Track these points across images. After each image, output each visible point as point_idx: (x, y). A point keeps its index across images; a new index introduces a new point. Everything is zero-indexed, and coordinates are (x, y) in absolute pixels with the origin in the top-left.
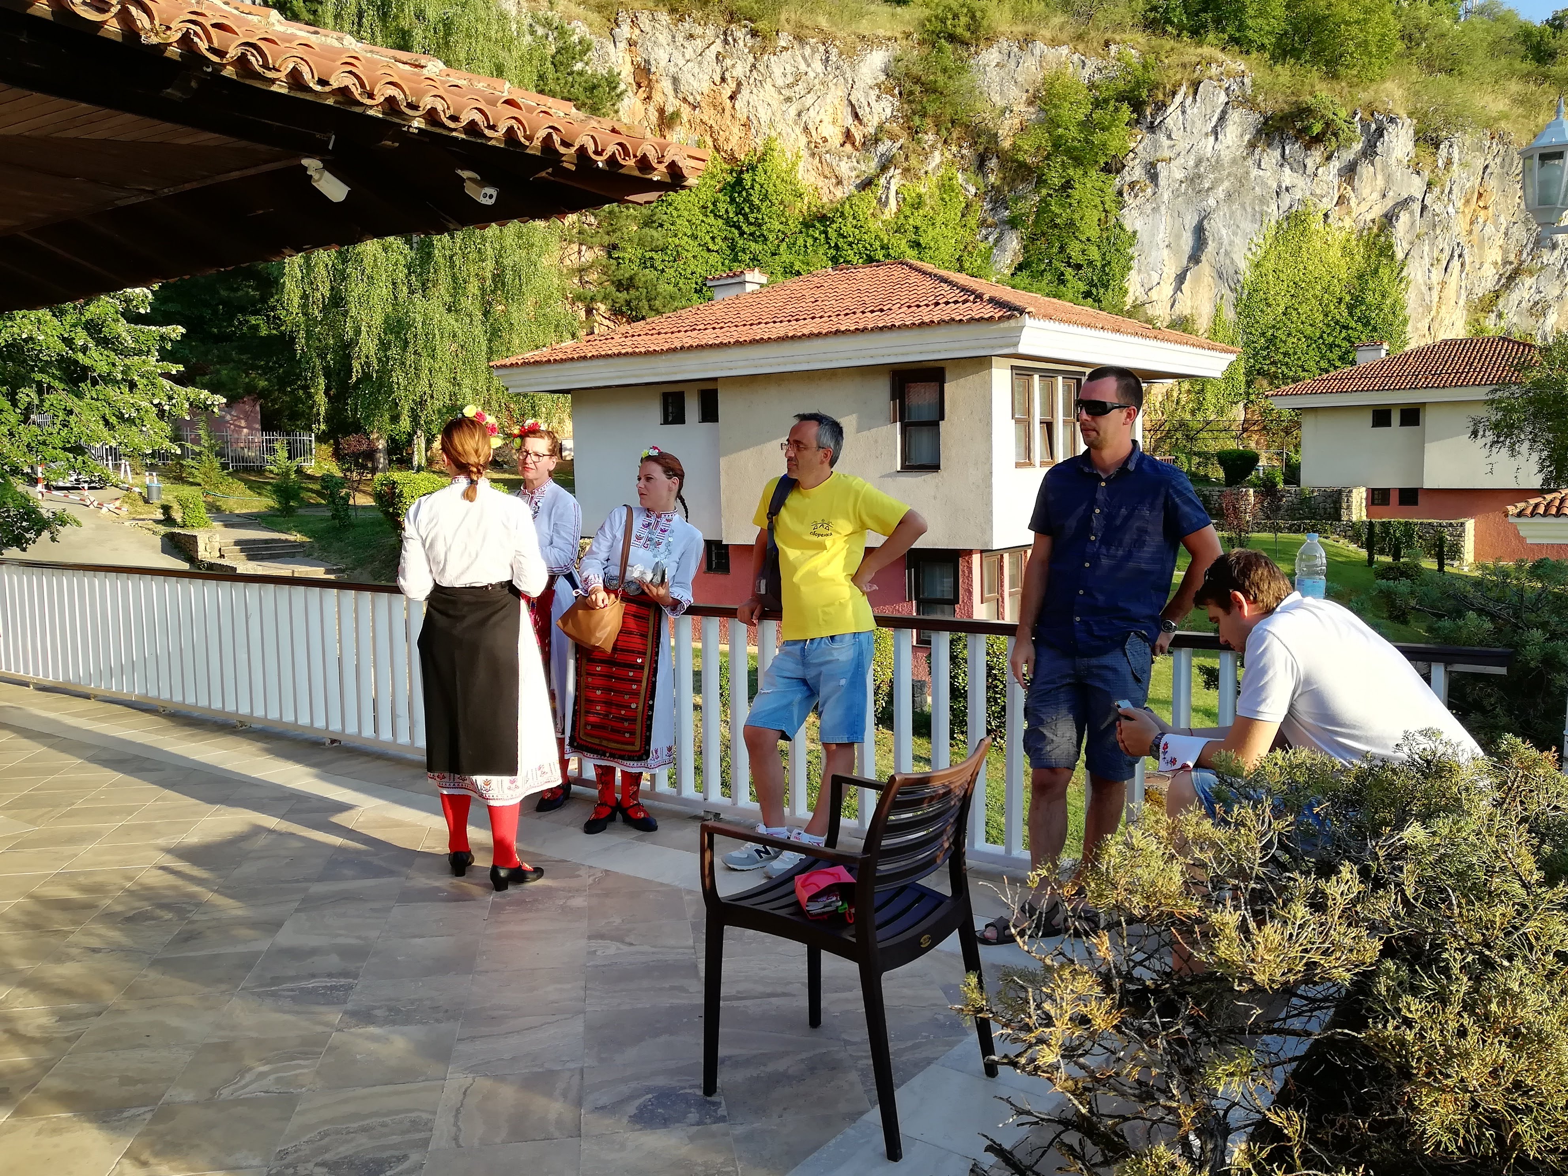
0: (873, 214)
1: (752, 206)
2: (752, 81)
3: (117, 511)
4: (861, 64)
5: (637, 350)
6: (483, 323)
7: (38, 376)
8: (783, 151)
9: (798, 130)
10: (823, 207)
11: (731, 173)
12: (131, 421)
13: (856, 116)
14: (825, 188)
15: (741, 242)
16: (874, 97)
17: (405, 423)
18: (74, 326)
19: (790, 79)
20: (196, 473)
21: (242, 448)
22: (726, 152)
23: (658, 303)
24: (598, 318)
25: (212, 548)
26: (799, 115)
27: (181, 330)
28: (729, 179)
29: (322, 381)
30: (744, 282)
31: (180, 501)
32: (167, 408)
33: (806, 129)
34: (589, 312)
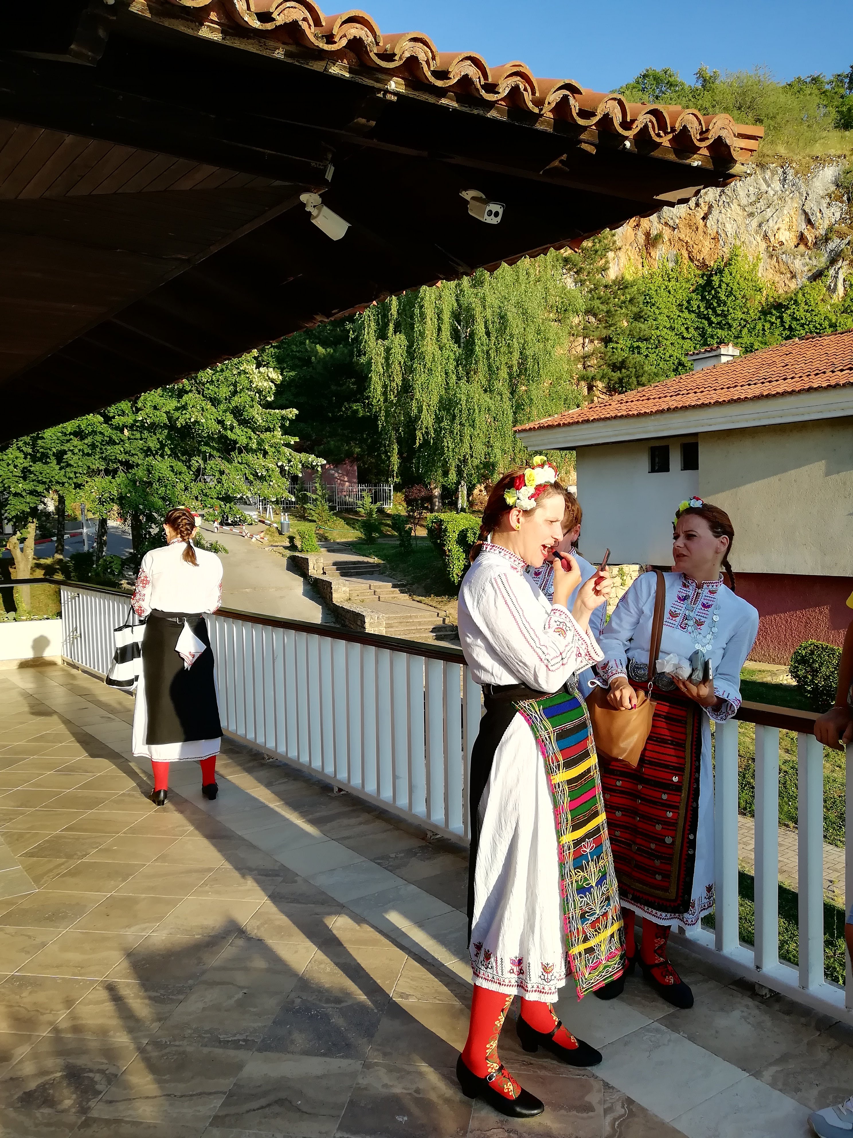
0: (822, 300)
1: (720, 302)
2: (721, 203)
3: (261, 540)
4: (815, 179)
5: (631, 413)
6: (510, 399)
7: (204, 448)
8: (746, 257)
9: (759, 238)
10: (779, 297)
11: (702, 277)
12: (262, 478)
13: (809, 222)
14: (781, 282)
15: (710, 330)
16: (825, 205)
17: (453, 476)
18: (225, 411)
19: (753, 198)
20: (313, 513)
21: (345, 496)
22: (698, 261)
23: (644, 379)
24: (598, 393)
25: (318, 567)
26: (760, 225)
27: (295, 411)
28: (701, 281)
29: (396, 446)
30: (720, 355)
31: (299, 533)
32: (287, 468)
33: (766, 237)
34: (590, 388)
